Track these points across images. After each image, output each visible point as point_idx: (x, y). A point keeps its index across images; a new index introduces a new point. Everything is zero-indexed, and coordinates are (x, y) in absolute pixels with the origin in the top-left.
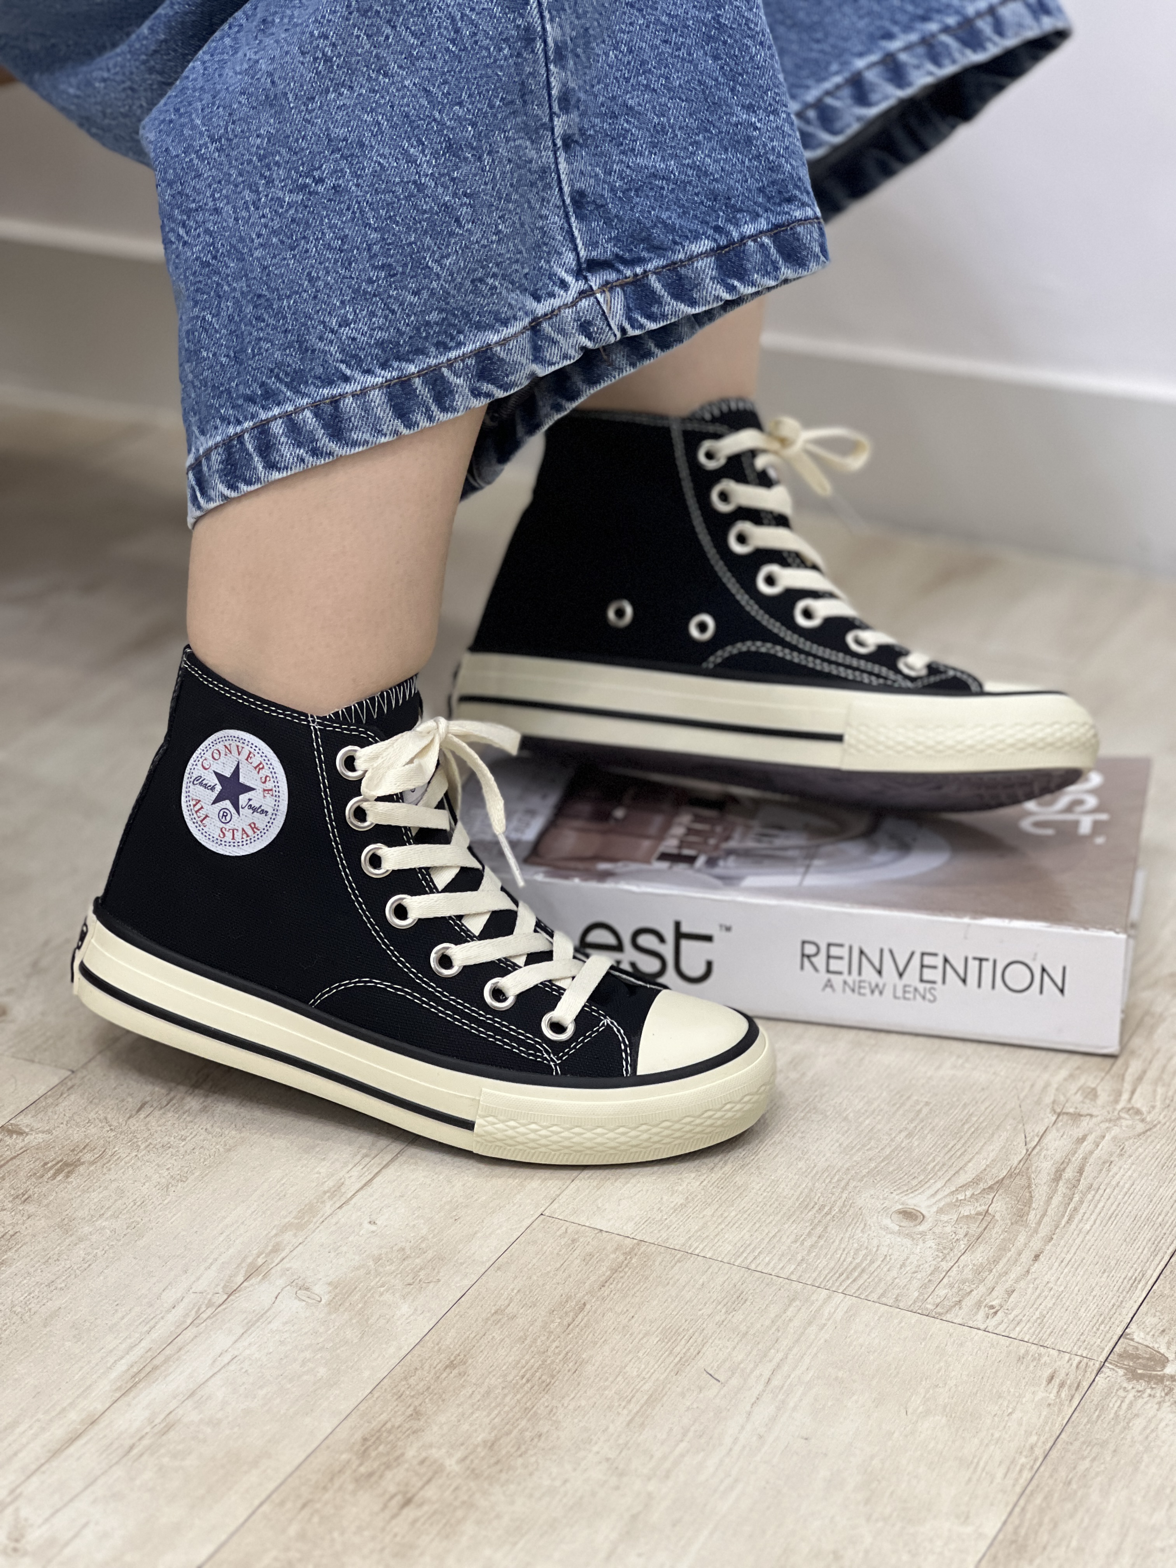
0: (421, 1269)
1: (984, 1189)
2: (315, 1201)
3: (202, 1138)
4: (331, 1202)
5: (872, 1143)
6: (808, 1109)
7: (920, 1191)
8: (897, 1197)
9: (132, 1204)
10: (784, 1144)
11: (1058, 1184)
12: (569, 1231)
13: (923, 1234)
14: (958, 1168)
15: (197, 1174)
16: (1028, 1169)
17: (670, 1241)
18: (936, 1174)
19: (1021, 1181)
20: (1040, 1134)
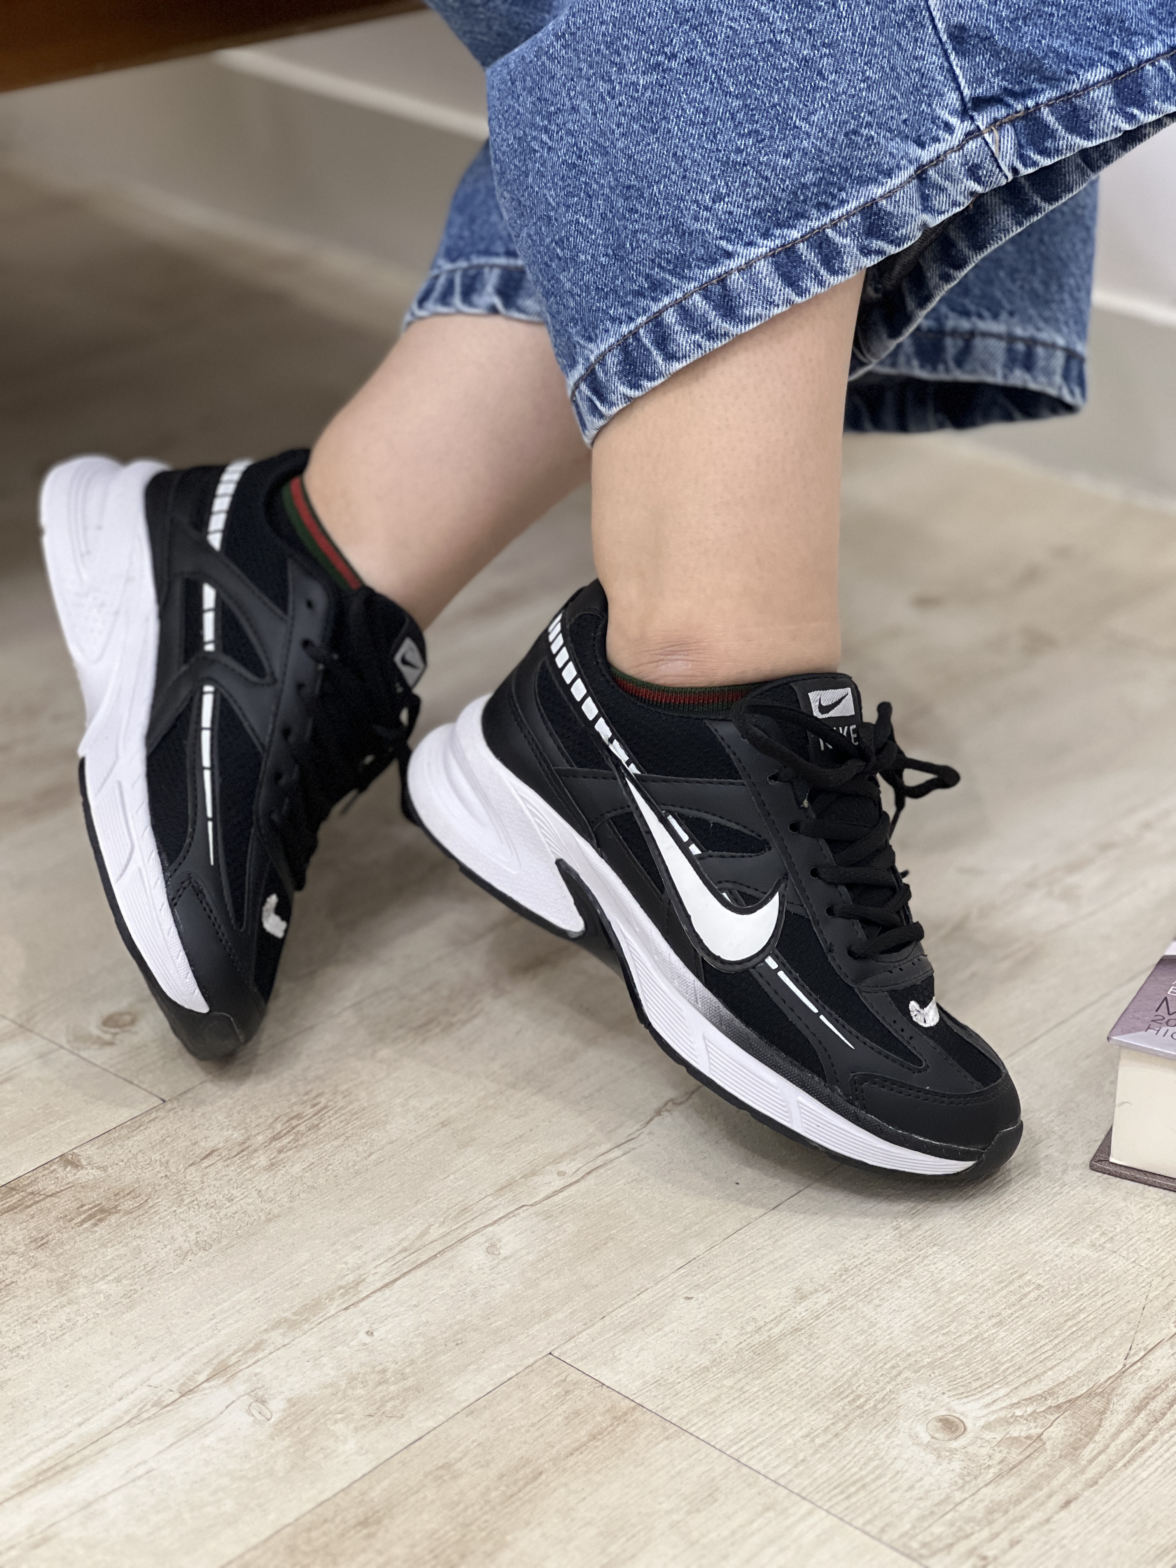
0: (392, 1399)
1: (1050, 1407)
2: (325, 1296)
3: (250, 1201)
4: (341, 1301)
5: (952, 1328)
6: (901, 1271)
7: (977, 1397)
8: (947, 1400)
9: (142, 1268)
10: (854, 1310)
11: (1139, 1414)
12: (569, 1379)
13: (953, 1451)
14: (1031, 1376)
15: (224, 1243)
16: (1113, 1389)
17: (670, 1411)
18: (1005, 1378)
19: (1097, 1403)
20: (1150, 1348)
